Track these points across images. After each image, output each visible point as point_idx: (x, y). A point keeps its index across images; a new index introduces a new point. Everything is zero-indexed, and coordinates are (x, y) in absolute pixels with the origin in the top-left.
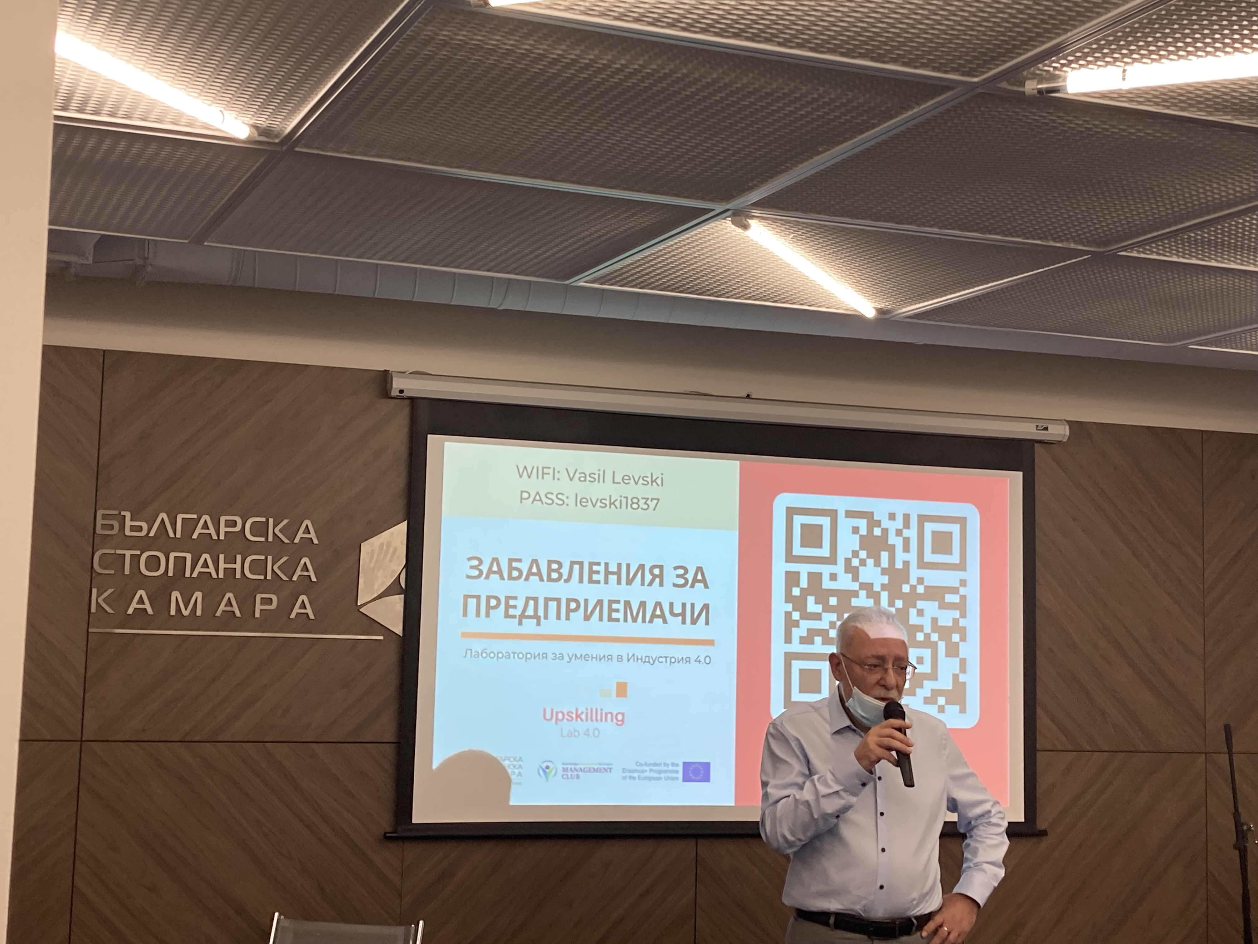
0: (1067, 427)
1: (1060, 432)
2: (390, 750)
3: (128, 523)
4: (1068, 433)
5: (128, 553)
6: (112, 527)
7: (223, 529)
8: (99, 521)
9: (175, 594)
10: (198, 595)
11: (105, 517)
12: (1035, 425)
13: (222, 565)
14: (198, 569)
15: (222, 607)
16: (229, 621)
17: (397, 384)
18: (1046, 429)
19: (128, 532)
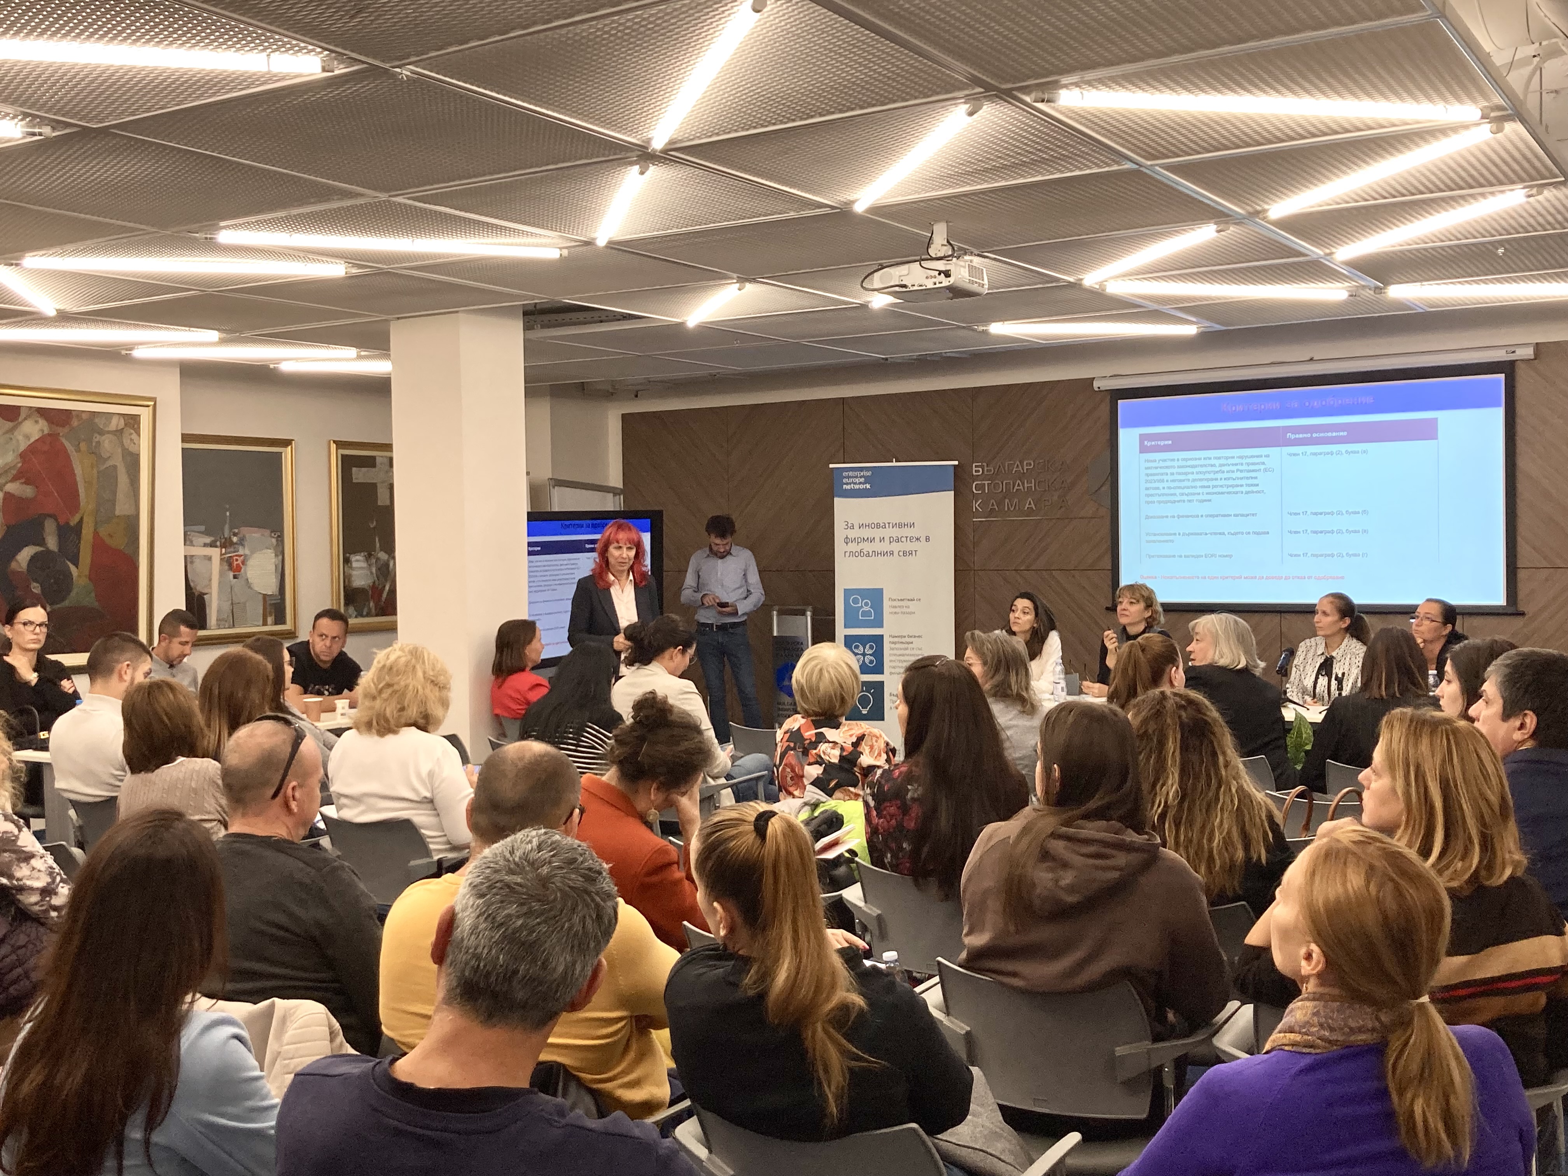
0: (1532, 349)
1: (1529, 352)
2: (1109, 573)
3: (986, 469)
4: (1532, 352)
5: (986, 482)
6: (979, 471)
7: (1025, 468)
8: (974, 469)
9: (1007, 501)
10: (1016, 500)
11: (976, 466)
12: (1504, 351)
13: (1026, 485)
14: (1016, 487)
15: (1027, 506)
16: (1030, 512)
17: (1096, 384)
18: (1514, 352)
19: (985, 473)
